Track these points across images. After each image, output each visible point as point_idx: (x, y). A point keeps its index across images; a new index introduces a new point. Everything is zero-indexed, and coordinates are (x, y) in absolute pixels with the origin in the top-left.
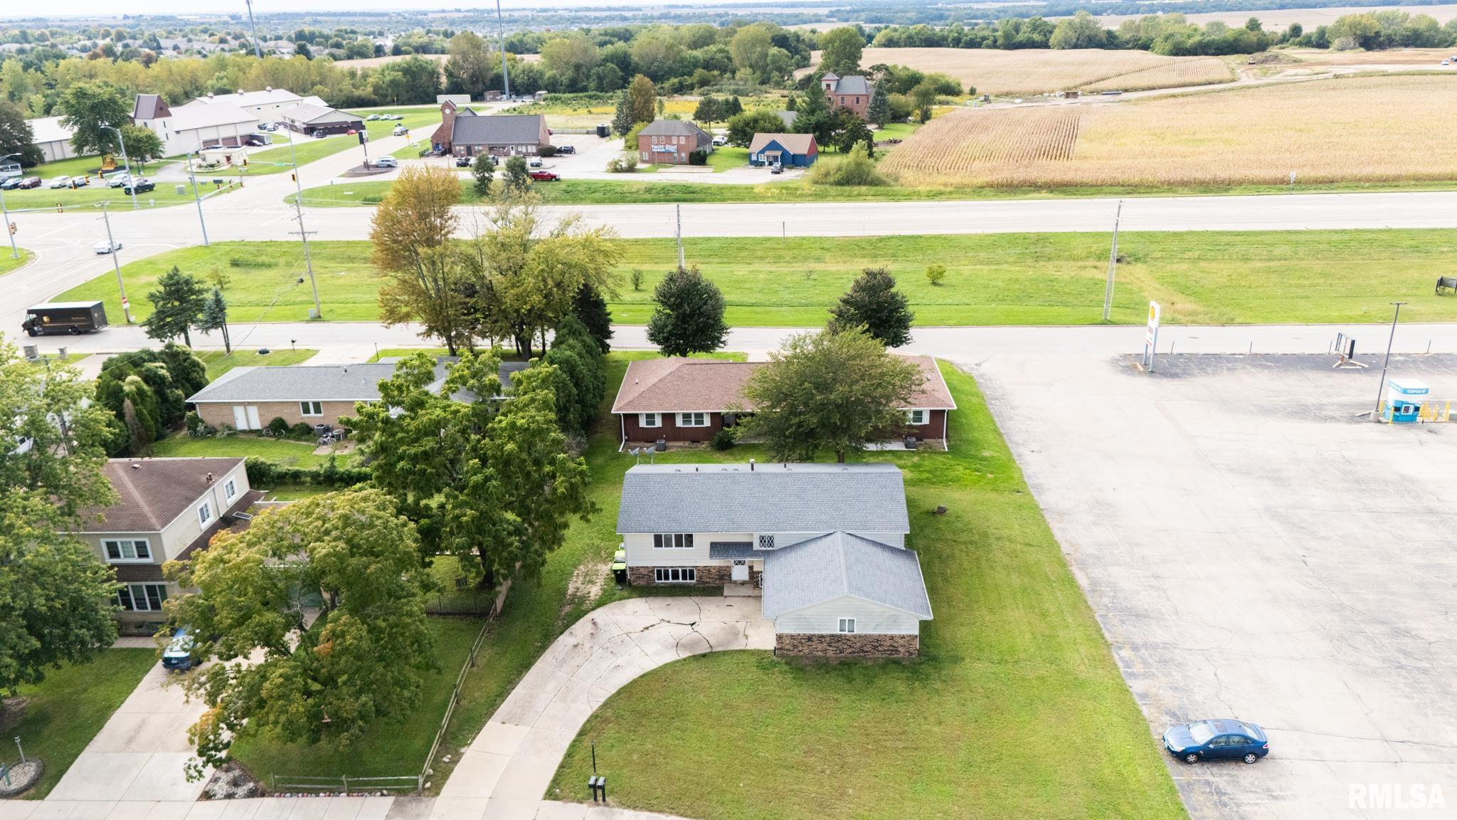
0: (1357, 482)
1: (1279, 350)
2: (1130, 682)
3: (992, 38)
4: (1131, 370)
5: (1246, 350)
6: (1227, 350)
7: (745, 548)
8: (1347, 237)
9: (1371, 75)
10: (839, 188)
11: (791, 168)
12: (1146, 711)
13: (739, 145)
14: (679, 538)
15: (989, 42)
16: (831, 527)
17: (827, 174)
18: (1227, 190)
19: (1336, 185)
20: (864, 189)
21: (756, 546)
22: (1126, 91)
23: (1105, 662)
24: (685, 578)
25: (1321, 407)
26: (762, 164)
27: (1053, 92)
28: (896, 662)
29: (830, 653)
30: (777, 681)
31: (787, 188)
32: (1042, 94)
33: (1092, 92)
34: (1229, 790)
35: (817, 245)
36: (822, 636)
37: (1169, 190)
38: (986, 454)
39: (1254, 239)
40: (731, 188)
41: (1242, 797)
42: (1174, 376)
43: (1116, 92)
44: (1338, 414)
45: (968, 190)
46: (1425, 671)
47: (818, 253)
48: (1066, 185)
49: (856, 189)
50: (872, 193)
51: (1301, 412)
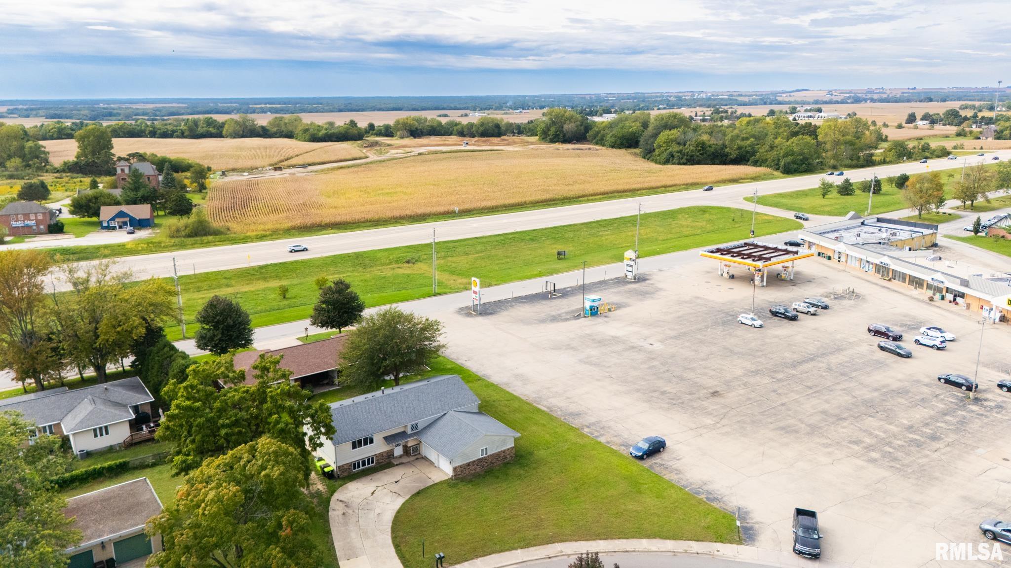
0: (599, 342)
1: (524, 294)
2: (599, 440)
3: (179, 131)
4: (469, 315)
5: (510, 296)
6: (503, 297)
7: (403, 435)
8: (502, 238)
9: (436, 153)
10: (192, 239)
11: (140, 229)
12: (614, 447)
13: (84, 217)
14: (365, 440)
15: (178, 133)
16: (444, 410)
17: (178, 230)
18: (425, 220)
19: (472, 213)
20: (210, 238)
21: (409, 431)
22: (310, 165)
23: (583, 436)
24: (369, 464)
25: (559, 315)
26: (114, 228)
27: (264, 167)
28: (508, 463)
29: (478, 470)
30: (466, 490)
31: (151, 243)
32: (257, 168)
33: (289, 167)
34: (664, 463)
35: (219, 277)
36: (474, 461)
37: (396, 222)
38: (449, 367)
39: (462, 243)
40: (106, 247)
41: (670, 463)
42: (491, 314)
43: (305, 166)
44: (568, 317)
45: (281, 232)
46: (682, 403)
47: (224, 281)
48: (337, 224)
49: (205, 239)
50: (217, 240)
51: (555, 319)
